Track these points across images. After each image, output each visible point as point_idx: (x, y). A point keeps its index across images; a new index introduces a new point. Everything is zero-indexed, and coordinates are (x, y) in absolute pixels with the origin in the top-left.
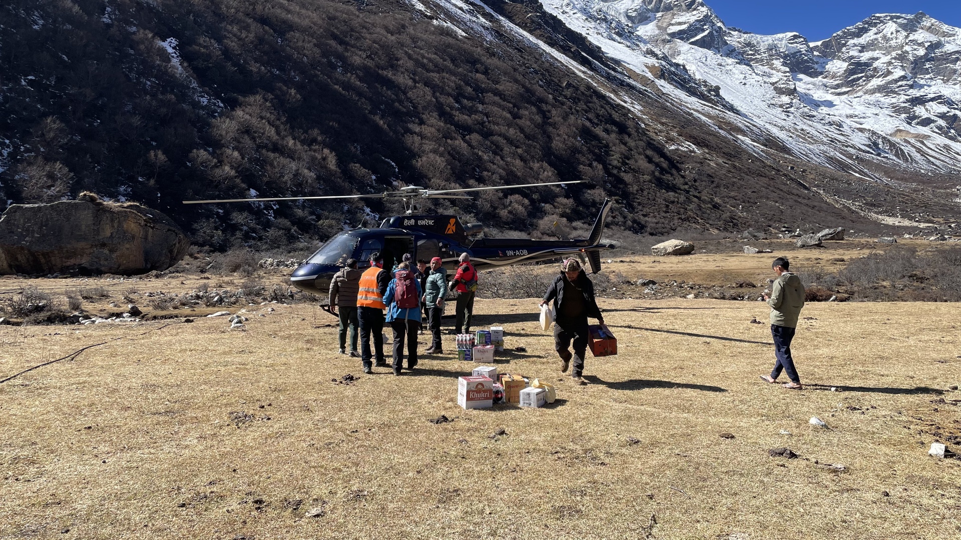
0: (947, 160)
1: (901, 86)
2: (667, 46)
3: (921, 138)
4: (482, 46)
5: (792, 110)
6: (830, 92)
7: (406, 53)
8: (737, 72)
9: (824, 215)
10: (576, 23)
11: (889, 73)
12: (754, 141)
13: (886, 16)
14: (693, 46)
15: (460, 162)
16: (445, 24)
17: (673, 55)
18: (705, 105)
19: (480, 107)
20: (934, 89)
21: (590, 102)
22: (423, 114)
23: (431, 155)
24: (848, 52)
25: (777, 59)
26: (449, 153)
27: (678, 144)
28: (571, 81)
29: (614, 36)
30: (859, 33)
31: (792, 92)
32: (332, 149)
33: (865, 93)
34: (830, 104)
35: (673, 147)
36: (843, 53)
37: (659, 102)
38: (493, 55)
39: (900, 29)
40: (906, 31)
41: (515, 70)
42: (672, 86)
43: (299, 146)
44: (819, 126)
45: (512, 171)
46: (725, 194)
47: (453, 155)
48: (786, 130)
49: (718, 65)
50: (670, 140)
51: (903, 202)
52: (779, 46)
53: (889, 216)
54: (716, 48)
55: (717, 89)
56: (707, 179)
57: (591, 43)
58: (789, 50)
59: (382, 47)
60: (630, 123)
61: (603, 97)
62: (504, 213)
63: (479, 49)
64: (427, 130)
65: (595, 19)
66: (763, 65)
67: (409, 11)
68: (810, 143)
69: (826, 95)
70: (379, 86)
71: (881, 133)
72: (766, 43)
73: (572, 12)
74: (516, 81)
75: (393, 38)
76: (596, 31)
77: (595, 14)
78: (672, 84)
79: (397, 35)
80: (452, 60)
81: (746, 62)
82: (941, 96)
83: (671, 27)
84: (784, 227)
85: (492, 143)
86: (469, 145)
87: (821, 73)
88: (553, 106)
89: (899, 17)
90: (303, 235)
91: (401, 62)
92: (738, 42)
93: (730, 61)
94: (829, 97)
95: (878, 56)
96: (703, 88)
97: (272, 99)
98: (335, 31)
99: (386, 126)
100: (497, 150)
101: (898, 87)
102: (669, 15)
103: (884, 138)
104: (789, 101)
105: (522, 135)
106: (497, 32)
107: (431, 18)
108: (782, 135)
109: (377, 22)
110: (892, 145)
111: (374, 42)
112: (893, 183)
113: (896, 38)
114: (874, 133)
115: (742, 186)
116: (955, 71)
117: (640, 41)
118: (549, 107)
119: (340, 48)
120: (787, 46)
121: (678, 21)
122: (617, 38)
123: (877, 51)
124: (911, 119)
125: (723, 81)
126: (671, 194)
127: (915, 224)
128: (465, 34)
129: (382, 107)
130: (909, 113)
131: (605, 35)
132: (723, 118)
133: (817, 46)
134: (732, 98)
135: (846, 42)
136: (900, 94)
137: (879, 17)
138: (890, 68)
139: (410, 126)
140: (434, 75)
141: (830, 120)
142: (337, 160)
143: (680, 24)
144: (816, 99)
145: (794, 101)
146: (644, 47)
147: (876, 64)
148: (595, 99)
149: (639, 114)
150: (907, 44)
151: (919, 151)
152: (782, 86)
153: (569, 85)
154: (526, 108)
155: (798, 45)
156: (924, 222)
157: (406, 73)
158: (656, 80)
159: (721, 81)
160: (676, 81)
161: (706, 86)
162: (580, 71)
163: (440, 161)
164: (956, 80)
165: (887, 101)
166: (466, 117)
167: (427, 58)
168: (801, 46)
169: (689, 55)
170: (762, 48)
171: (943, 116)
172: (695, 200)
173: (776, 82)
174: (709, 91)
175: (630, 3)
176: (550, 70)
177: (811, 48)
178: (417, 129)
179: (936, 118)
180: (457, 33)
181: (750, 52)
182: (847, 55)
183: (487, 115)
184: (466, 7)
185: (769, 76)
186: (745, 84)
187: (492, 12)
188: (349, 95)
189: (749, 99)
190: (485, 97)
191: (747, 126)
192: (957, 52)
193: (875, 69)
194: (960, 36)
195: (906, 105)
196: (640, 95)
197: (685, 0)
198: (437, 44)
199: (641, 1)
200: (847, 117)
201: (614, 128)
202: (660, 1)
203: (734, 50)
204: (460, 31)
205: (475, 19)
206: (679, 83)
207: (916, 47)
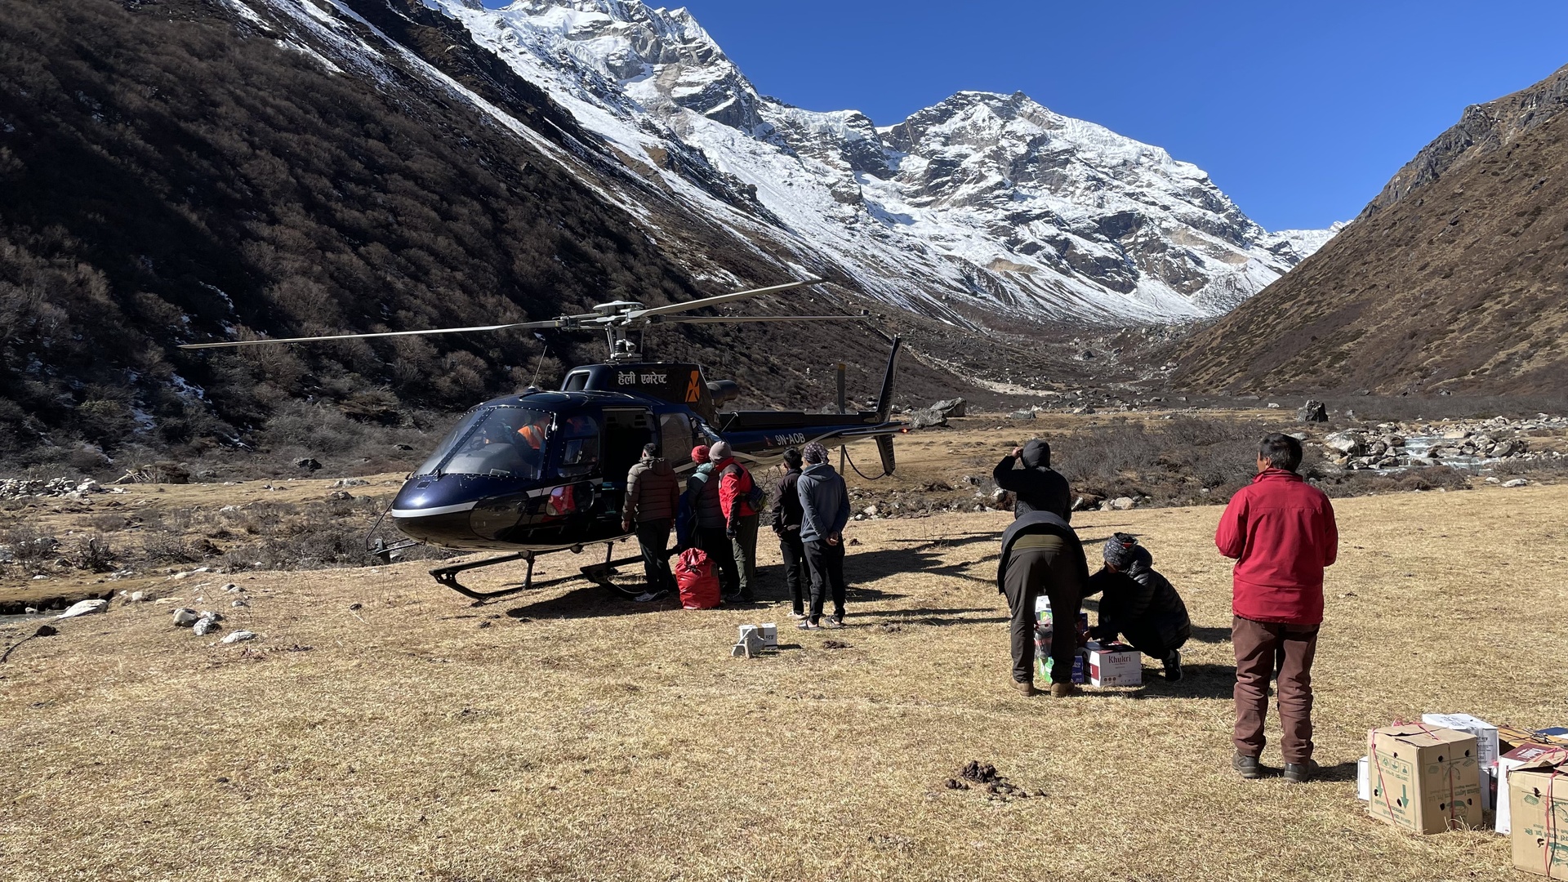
0: (1060, 302)
1: (998, 197)
2: (673, 118)
3: (1027, 271)
4: (373, 92)
5: (858, 226)
6: (907, 202)
7: (231, 93)
8: (778, 165)
9: (920, 381)
10: (527, 68)
11: (982, 177)
12: (811, 271)
13: (975, 95)
14: (712, 121)
15: (352, 291)
16: (300, 49)
17: (683, 133)
18: (736, 213)
19: (380, 198)
20: (1039, 202)
21: (568, 200)
22: (274, 205)
23: (300, 280)
24: (928, 145)
25: (833, 149)
26: (331, 276)
27: (710, 272)
28: (532, 163)
29: (590, 95)
30: (941, 117)
31: (857, 200)
32: (97, 266)
33: (953, 205)
34: (908, 220)
35: (702, 277)
36: (921, 145)
37: (672, 205)
38: (394, 108)
39: (994, 115)
40: (1002, 118)
41: (436, 137)
42: (685, 182)
43: (26, 258)
44: (895, 251)
45: (448, 309)
46: (784, 351)
47: (339, 280)
48: (852, 256)
49: (751, 152)
50: (698, 265)
51: (1013, 361)
52: (835, 129)
53: (996, 381)
54: (747, 127)
55: (752, 190)
56: (756, 328)
57: (555, 104)
58: (849, 136)
59: (183, 79)
60: (633, 236)
61: (588, 192)
62: (444, 383)
63: (368, 97)
64: (285, 234)
65: (558, 66)
66: (814, 157)
67: (228, 21)
68: (884, 276)
69: (901, 205)
70: (183, 151)
71: (976, 263)
72: (816, 123)
73: (517, 51)
74: (441, 156)
75: (204, 65)
76: (560, 85)
77: (557, 57)
78: (685, 178)
79: (211, 61)
80: (320, 112)
81: (791, 151)
82: (1048, 212)
83: (676, 89)
84: (871, 400)
85: (408, 259)
86: (368, 263)
87: (894, 173)
88: (510, 203)
89: (992, 98)
90: (49, 431)
91: (222, 110)
92: (778, 120)
93: (768, 147)
94: (907, 210)
95: (967, 152)
96: (732, 187)
98: (85, 44)
99: (203, 224)
100: (419, 274)
101: (995, 198)
102: (673, 69)
103: (980, 271)
104: (853, 213)
105: (461, 249)
106: (397, 70)
107: (273, 36)
108: (848, 264)
109: (168, 35)
110: (991, 281)
111: (166, 69)
112: (997, 335)
113: (990, 128)
114: (967, 263)
115: (807, 337)
116: (1065, 178)
117: (632, 107)
118: (503, 204)
119: (97, 77)
120: (846, 131)
121: (688, 79)
122: (595, 99)
123: (966, 146)
124: (1012, 243)
125: (760, 179)
126: (710, 350)
127: (1031, 392)
128: (339, 70)
129: (191, 190)
130: (1010, 235)
131: (575, 92)
132: (766, 236)
133: (887, 133)
134: (774, 205)
135: (925, 130)
136: (997, 208)
137: (966, 96)
138: (983, 170)
139: (251, 225)
140: (290, 136)
141: (909, 242)
142: (108, 285)
143: (691, 84)
144: (890, 211)
145: (860, 213)
146: (639, 118)
147: (965, 164)
148: (574, 194)
149: (646, 223)
150: (1003, 136)
151: (1024, 289)
152: (843, 190)
153: (530, 169)
154: (464, 204)
155: (861, 130)
156: (1042, 389)
157: (235, 130)
158: (661, 171)
159: (757, 177)
160: (691, 175)
161: (735, 184)
162: (545, 147)
163: (317, 291)
164: (1066, 190)
165: (982, 217)
166: (357, 214)
167: (272, 106)
168: (866, 132)
169: (707, 134)
170: (812, 130)
171: (1051, 240)
172: (743, 359)
173: (835, 184)
174: (741, 192)
175: (611, 44)
176: (495, 142)
177: (879, 136)
178: (266, 231)
179: (1043, 244)
180: (324, 66)
181: (796, 136)
182: (927, 149)
183: (394, 211)
184: (334, 23)
185: (824, 174)
186: (791, 184)
187: (383, 36)
188: (122, 164)
189: (798, 207)
190: (386, 180)
191: (799, 248)
192: (1066, 151)
193: (964, 171)
194: (1070, 129)
195: (1006, 223)
196: (643, 193)
197: (697, 48)
198: (288, 82)
199: (628, 42)
200: (931, 238)
201: (610, 243)
202: (658, 45)
203: (772, 132)
204: (330, 64)
205: (354, 45)
206: (696, 177)
207: (1015, 142)
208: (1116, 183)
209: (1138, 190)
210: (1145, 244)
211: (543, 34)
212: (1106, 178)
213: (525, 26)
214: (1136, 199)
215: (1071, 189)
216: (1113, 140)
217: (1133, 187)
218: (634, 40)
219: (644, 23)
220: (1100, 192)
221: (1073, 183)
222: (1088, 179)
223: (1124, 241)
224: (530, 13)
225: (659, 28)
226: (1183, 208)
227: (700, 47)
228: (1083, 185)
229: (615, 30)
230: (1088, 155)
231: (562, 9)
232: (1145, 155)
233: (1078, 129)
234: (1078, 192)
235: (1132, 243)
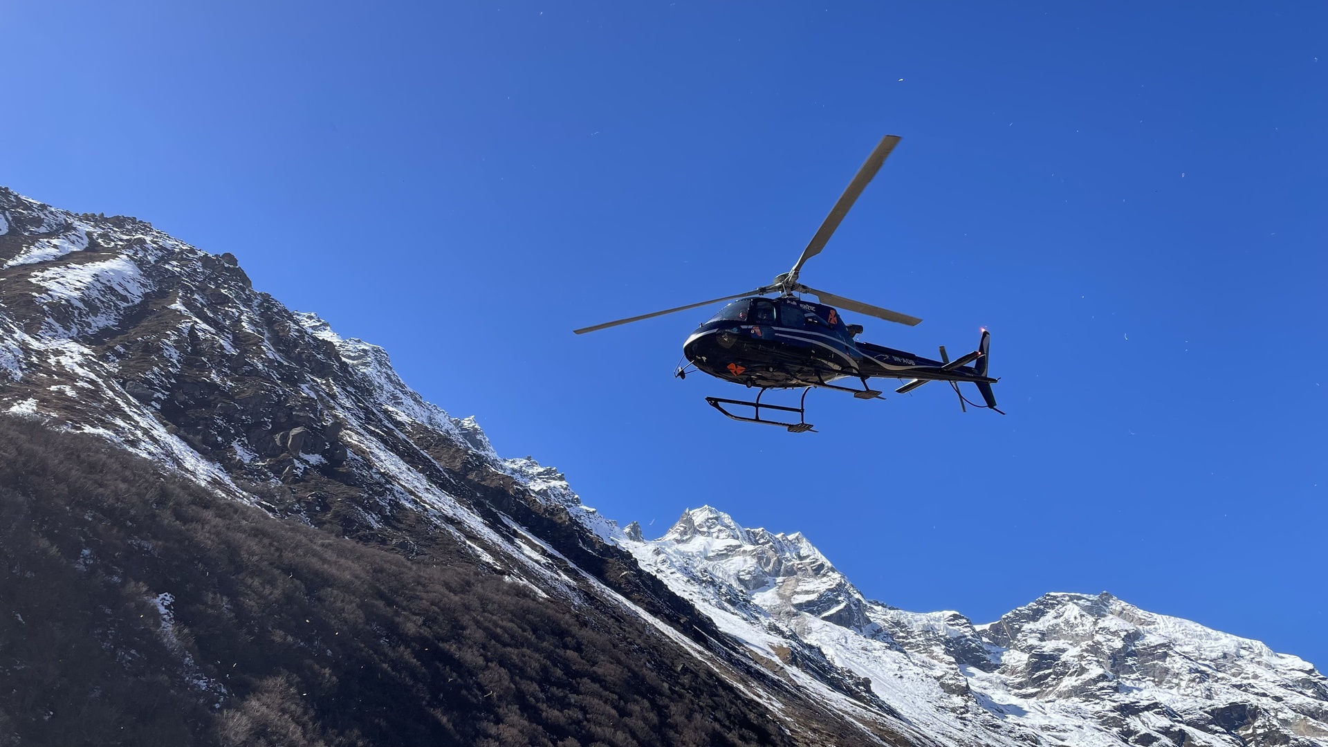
1: (1103, 688)
2: (794, 621)
4: (570, 612)
5: (968, 716)
6: (1013, 693)
7: (474, 619)
8: (888, 660)
10: (677, 585)
11: (1083, 671)
13: (1064, 596)
14: (827, 623)
16: (521, 582)
17: (802, 633)
18: (855, 704)
19: (573, 698)
20: (1145, 694)
21: (716, 695)
22: (499, 707)
24: (1025, 640)
25: (936, 645)
28: (687, 665)
29: (726, 604)
30: (1034, 615)
31: (965, 691)
33: (1059, 697)
34: (1020, 712)
36: (1019, 641)
37: (800, 698)
38: (584, 624)
39: (1084, 613)
40: (1093, 615)
41: (615, 646)
42: (808, 676)
44: (1009, 741)
48: (966, 745)
49: (863, 649)
52: (937, 627)
54: (857, 627)
55: (867, 683)
57: (699, 613)
58: (950, 634)
59: (443, 610)
60: (770, 728)
61: (730, 689)
63: (567, 617)
64: (506, 732)
65: (700, 582)
66: (919, 652)
67: (474, 564)
69: (1008, 696)
70: (440, 665)
72: (919, 623)
73: (670, 571)
74: (619, 662)
75: (457, 598)
76: (701, 597)
77: (700, 575)
78: (807, 673)
79: (462, 595)
80: (533, 630)
81: (898, 647)
82: (1156, 703)
83: (796, 596)
87: (997, 667)
88: (672, 700)
89: (1079, 598)
91: (468, 632)
92: (884, 620)
93: (878, 644)
94: (1015, 701)
95: (1064, 646)
96: (849, 681)
97: (297, 683)
98: (382, 587)
99: (451, 725)
101: (1099, 690)
102: (792, 581)
104: (963, 704)
106: (586, 594)
107: (502, 573)
109: (435, 577)
111: (432, 603)
113: (1083, 625)
116: (1167, 671)
117: (759, 613)
118: (666, 701)
119: (389, 611)
120: (947, 629)
121: (805, 588)
122: (729, 607)
123: (1062, 641)
124: (1125, 735)
125: (872, 672)
128: (546, 596)
129: (443, 697)
130: (1121, 726)
131: (713, 602)
132: (883, 725)
133: (985, 631)
134: (887, 696)
135: (1021, 627)
136: (1104, 700)
137: (1055, 598)
138: (1083, 663)
139: (483, 725)
140: (512, 650)
141: (1021, 732)
143: (807, 592)
144: (997, 702)
145: (969, 703)
146: (765, 621)
147: (1064, 657)
148: (721, 691)
149: (780, 715)
150: (1097, 632)
152: (951, 682)
153: (685, 670)
154: (636, 702)
155: (961, 627)
157: (475, 647)
158: (786, 666)
159: (870, 671)
160: (813, 670)
161: (851, 677)
162: (695, 650)
164: (1170, 682)
165: (1090, 708)
166: (556, 713)
167: (501, 627)
168: (966, 630)
169: (823, 634)
170: (916, 629)
171: (1166, 731)
173: (942, 677)
174: (857, 685)
175: (742, 563)
176: (657, 649)
177: (978, 633)
178: (493, 730)
179: (1155, 734)
180: (536, 593)
181: (901, 634)
182: (1025, 644)
183: (584, 710)
184: (543, 560)
185: (931, 668)
186: (901, 677)
187: (576, 568)
188: (400, 677)
189: (909, 698)
190: (579, 684)
191: (917, 738)
192: (1163, 645)
193: (1065, 664)
194: (1162, 625)
195: (1115, 714)
196: (775, 687)
197: (811, 563)
198: (513, 608)
199: (755, 561)
200: (1042, 729)
201: (752, 735)
202: (779, 562)
203: (880, 631)
204: (540, 591)
205: (557, 576)
206: (817, 672)
207: (1110, 637)
208: (1220, 675)
209: (1245, 682)
210: (1265, 736)
211: (689, 557)
212: (1210, 671)
213: (675, 552)
214: (1246, 691)
215: (1175, 681)
216: (1208, 635)
217: (1239, 678)
218: (760, 559)
219: (767, 546)
220: (1206, 684)
221: (1177, 675)
222: (1191, 671)
223: (1242, 733)
224: (678, 541)
225: (779, 548)
226: (1298, 699)
227: (814, 562)
228: (1187, 677)
229: (745, 552)
230: (1186, 649)
231: (703, 537)
232: (1244, 648)
233: (1170, 625)
234: (1183, 684)
235: (1251, 735)
